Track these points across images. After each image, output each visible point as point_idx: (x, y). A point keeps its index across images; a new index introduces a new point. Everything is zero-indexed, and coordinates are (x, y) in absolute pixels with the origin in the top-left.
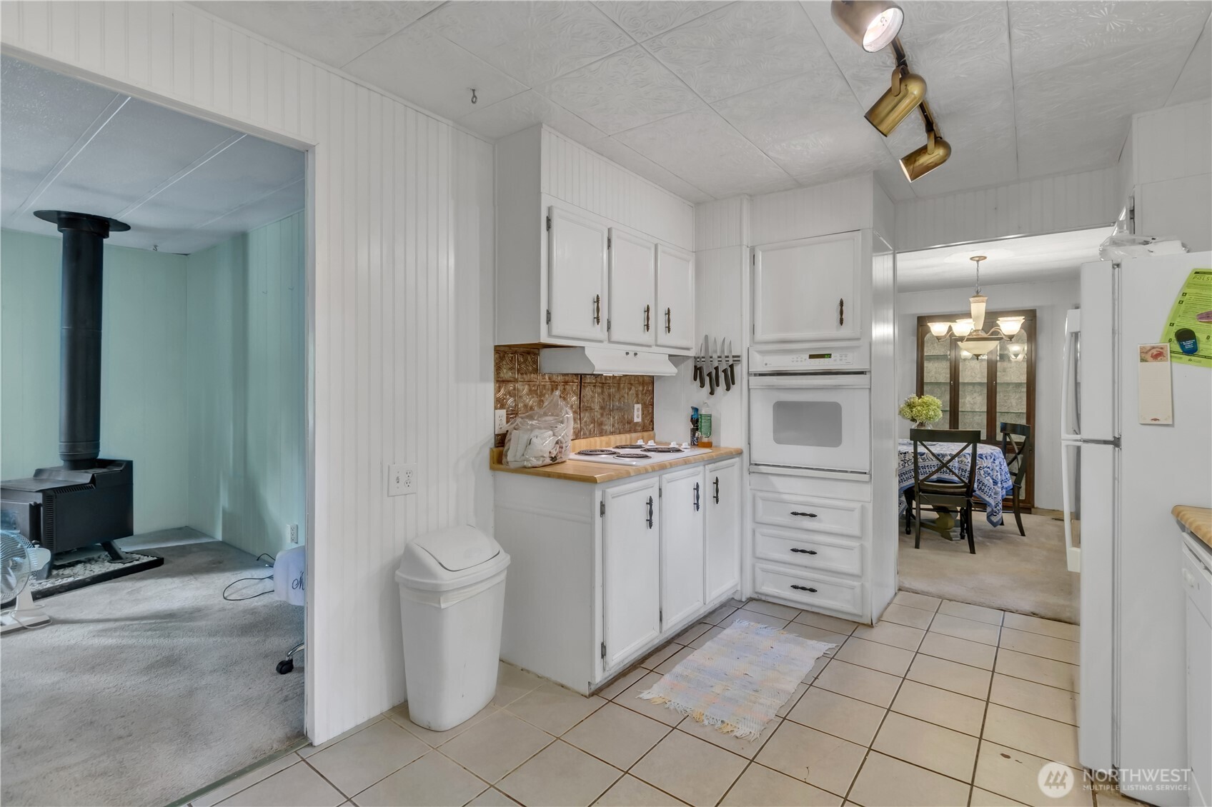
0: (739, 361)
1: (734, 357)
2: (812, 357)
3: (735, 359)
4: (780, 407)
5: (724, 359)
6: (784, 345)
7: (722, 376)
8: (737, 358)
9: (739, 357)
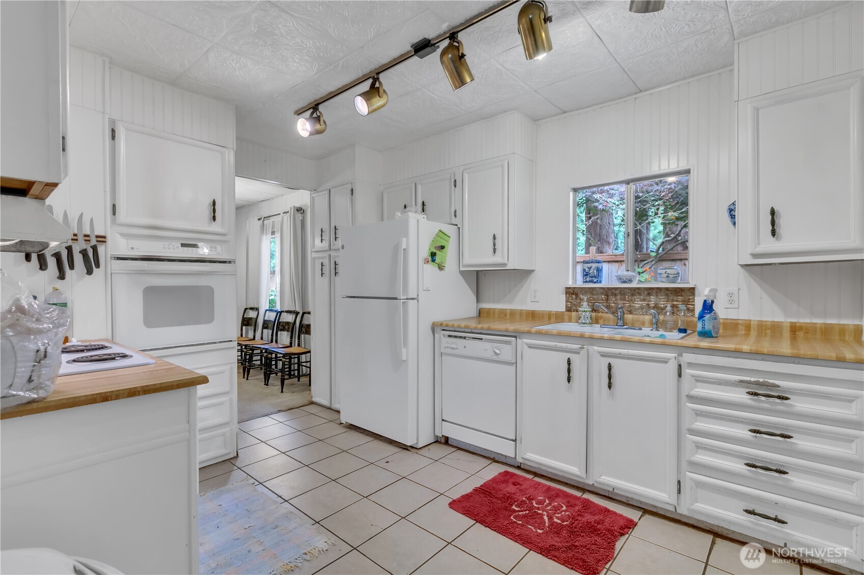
0: (105, 242)
1: (97, 237)
2: (183, 245)
3: (99, 239)
4: (150, 292)
5: (81, 238)
6: (155, 231)
7: (78, 259)
8: (102, 239)
9: (105, 237)
